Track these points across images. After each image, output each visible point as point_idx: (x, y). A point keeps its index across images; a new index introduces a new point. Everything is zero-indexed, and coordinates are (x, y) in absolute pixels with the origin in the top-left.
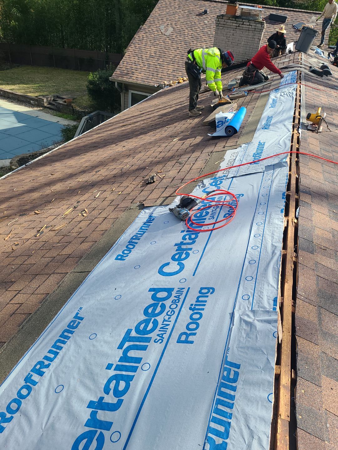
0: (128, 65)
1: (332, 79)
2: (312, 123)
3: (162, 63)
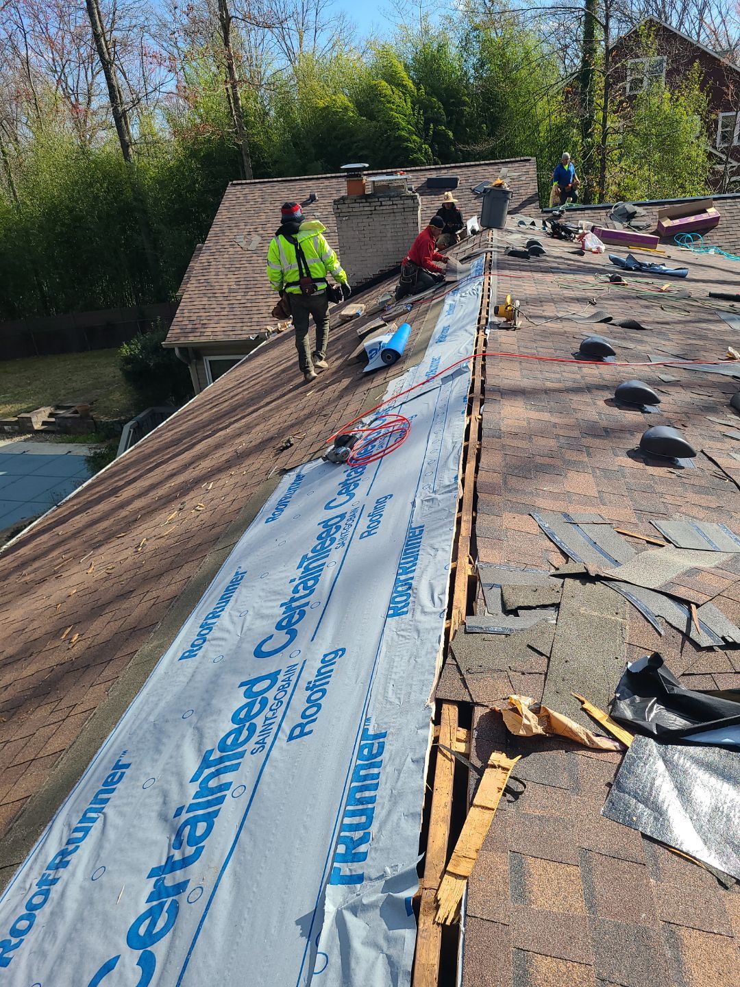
0: (192, 314)
1: (548, 259)
2: (505, 319)
3: (254, 297)
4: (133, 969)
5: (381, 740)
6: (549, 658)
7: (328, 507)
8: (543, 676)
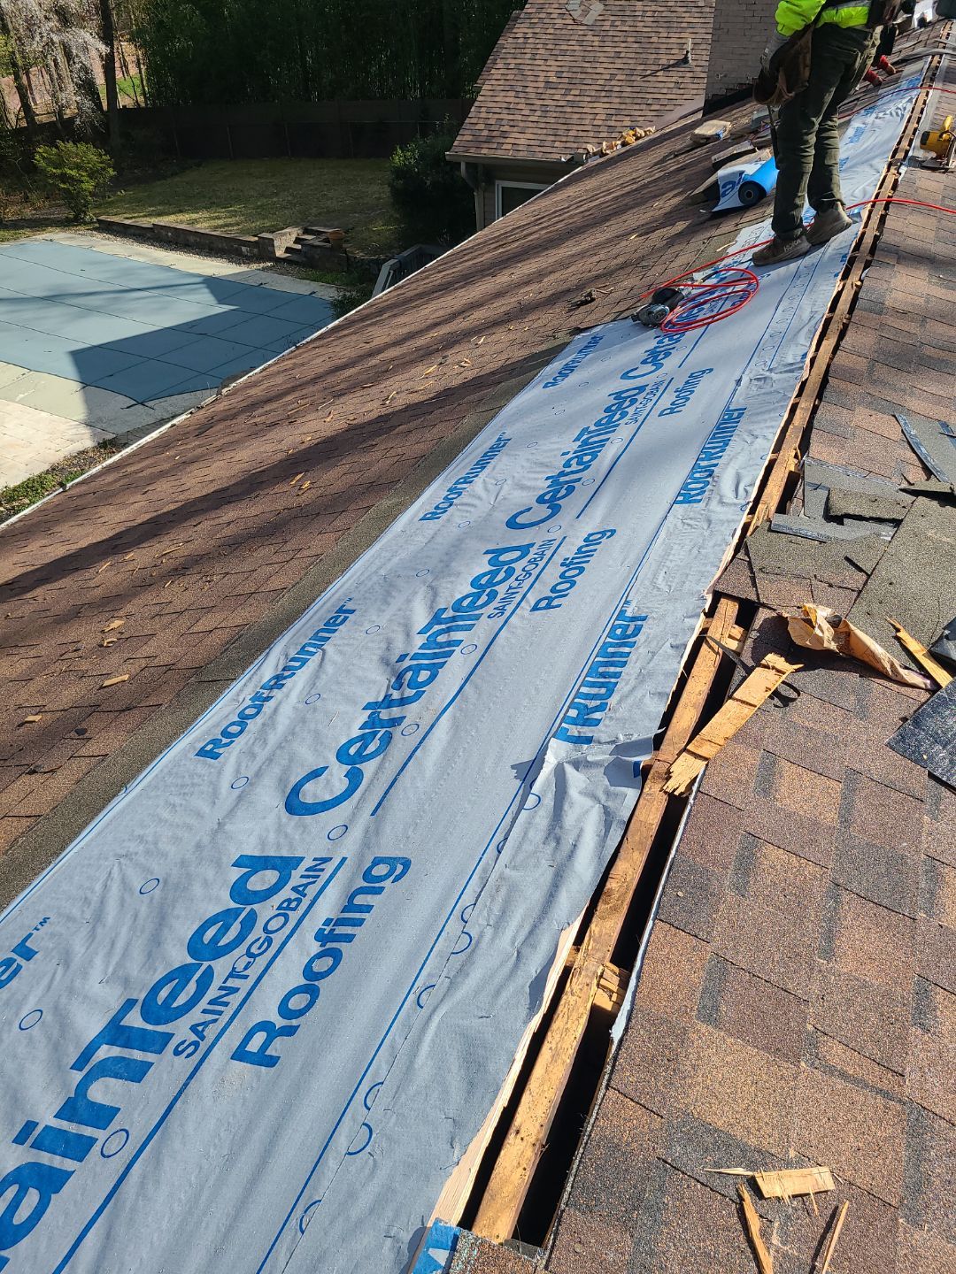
2: (934, 154)
4: (341, 779)
5: (639, 623)
6: (869, 576)
7: (625, 376)
8: (855, 594)
